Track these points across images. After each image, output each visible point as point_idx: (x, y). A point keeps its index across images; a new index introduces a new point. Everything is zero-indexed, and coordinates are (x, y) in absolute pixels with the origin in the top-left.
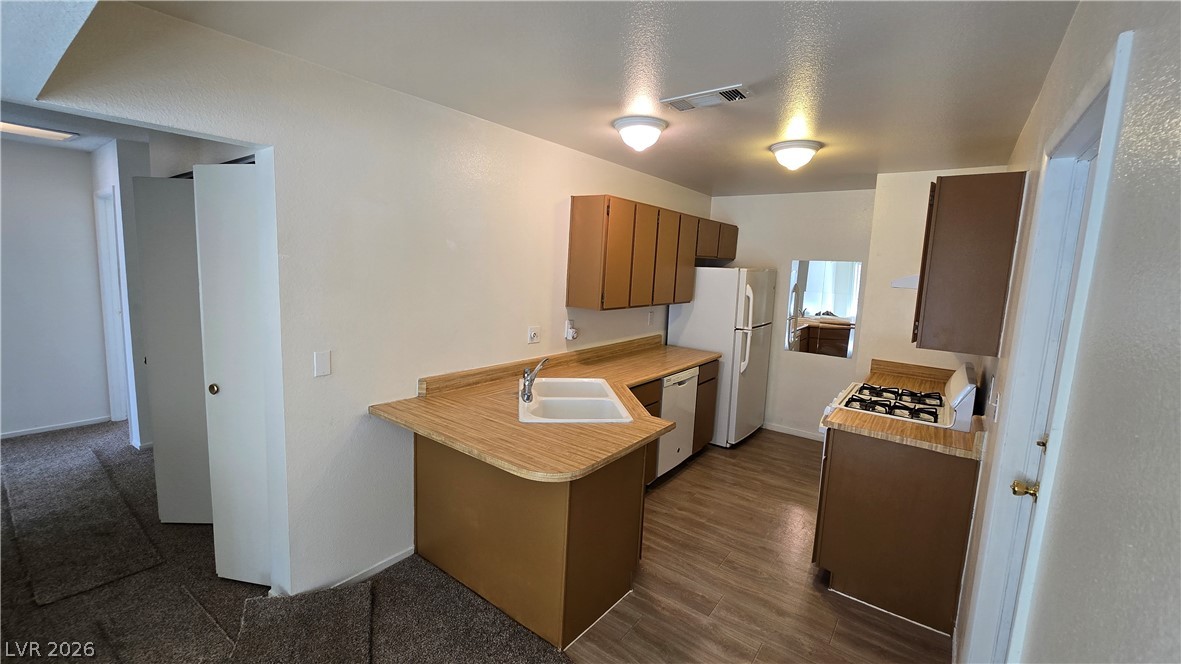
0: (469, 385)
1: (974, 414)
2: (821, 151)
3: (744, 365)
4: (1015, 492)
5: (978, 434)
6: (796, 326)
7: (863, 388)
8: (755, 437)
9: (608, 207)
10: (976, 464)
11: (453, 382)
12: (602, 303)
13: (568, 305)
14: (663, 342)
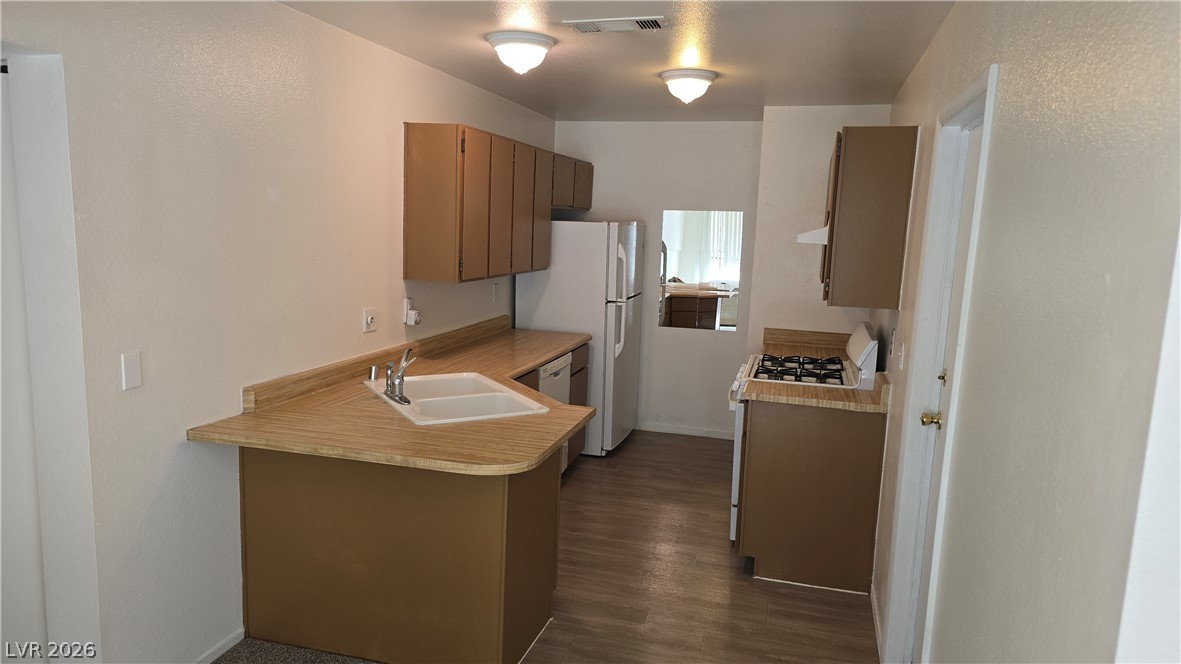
0: (303, 393)
1: (877, 371)
2: (717, 80)
3: (619, 348)
4: (924, 423)
5: (884, 387)
6: (664, 292)
7: (763, 360)
8: (630, 441)
9: (463, 141)
10: (884, 416)
11: (285, 390)
12: (460, 272)
13: (406, 277)
14: (510, 325)
